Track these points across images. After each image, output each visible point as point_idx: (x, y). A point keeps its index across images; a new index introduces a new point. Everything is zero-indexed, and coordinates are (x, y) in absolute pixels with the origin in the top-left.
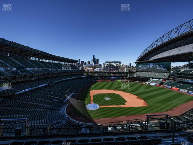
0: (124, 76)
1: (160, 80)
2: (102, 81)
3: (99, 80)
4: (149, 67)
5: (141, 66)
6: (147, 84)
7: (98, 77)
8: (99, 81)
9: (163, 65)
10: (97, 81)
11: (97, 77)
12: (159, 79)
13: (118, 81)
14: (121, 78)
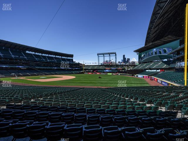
0: (121, 70)
1: (157, 71)
2: (92, 73)
3: (90, 72)
4: (152, 55)
5: (143, 56)
6: (136, 76)
7: (91, 69)
9: (168, 48)
11: (89, 70)
12: (158, 69)
13: (109, 74)
14: (117, 71)
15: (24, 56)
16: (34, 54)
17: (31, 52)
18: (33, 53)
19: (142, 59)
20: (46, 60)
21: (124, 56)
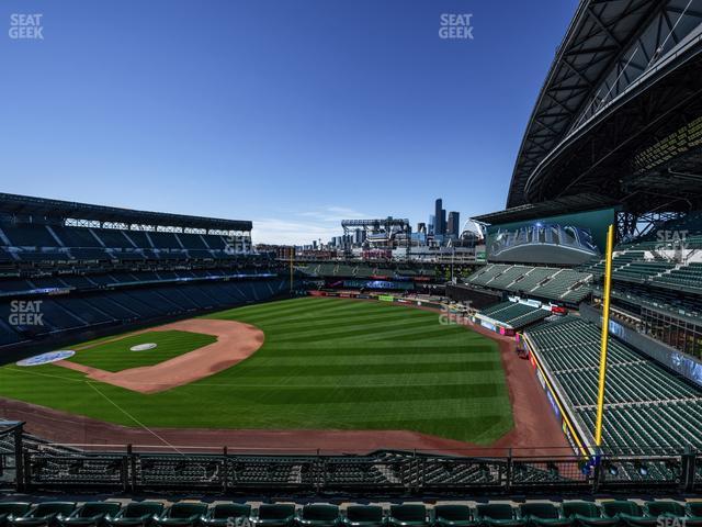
0: (427, 282)
1: (544, 307)
2: (324, 295)
3: (316, 289)
4: (530, 241)
5: (500, 237)
6: (474, 320)
8: (313, 292)
9: (581, 228)
10: (309, 295)
11: (314, 278)
13: (382, 298)
14: (411, 286)
15: (60, 242)
16: (96, 230)
17: (83, 221)
18: (94, 222)
19: (497, 248)
20: (147, 252)
21: (439, 203)
